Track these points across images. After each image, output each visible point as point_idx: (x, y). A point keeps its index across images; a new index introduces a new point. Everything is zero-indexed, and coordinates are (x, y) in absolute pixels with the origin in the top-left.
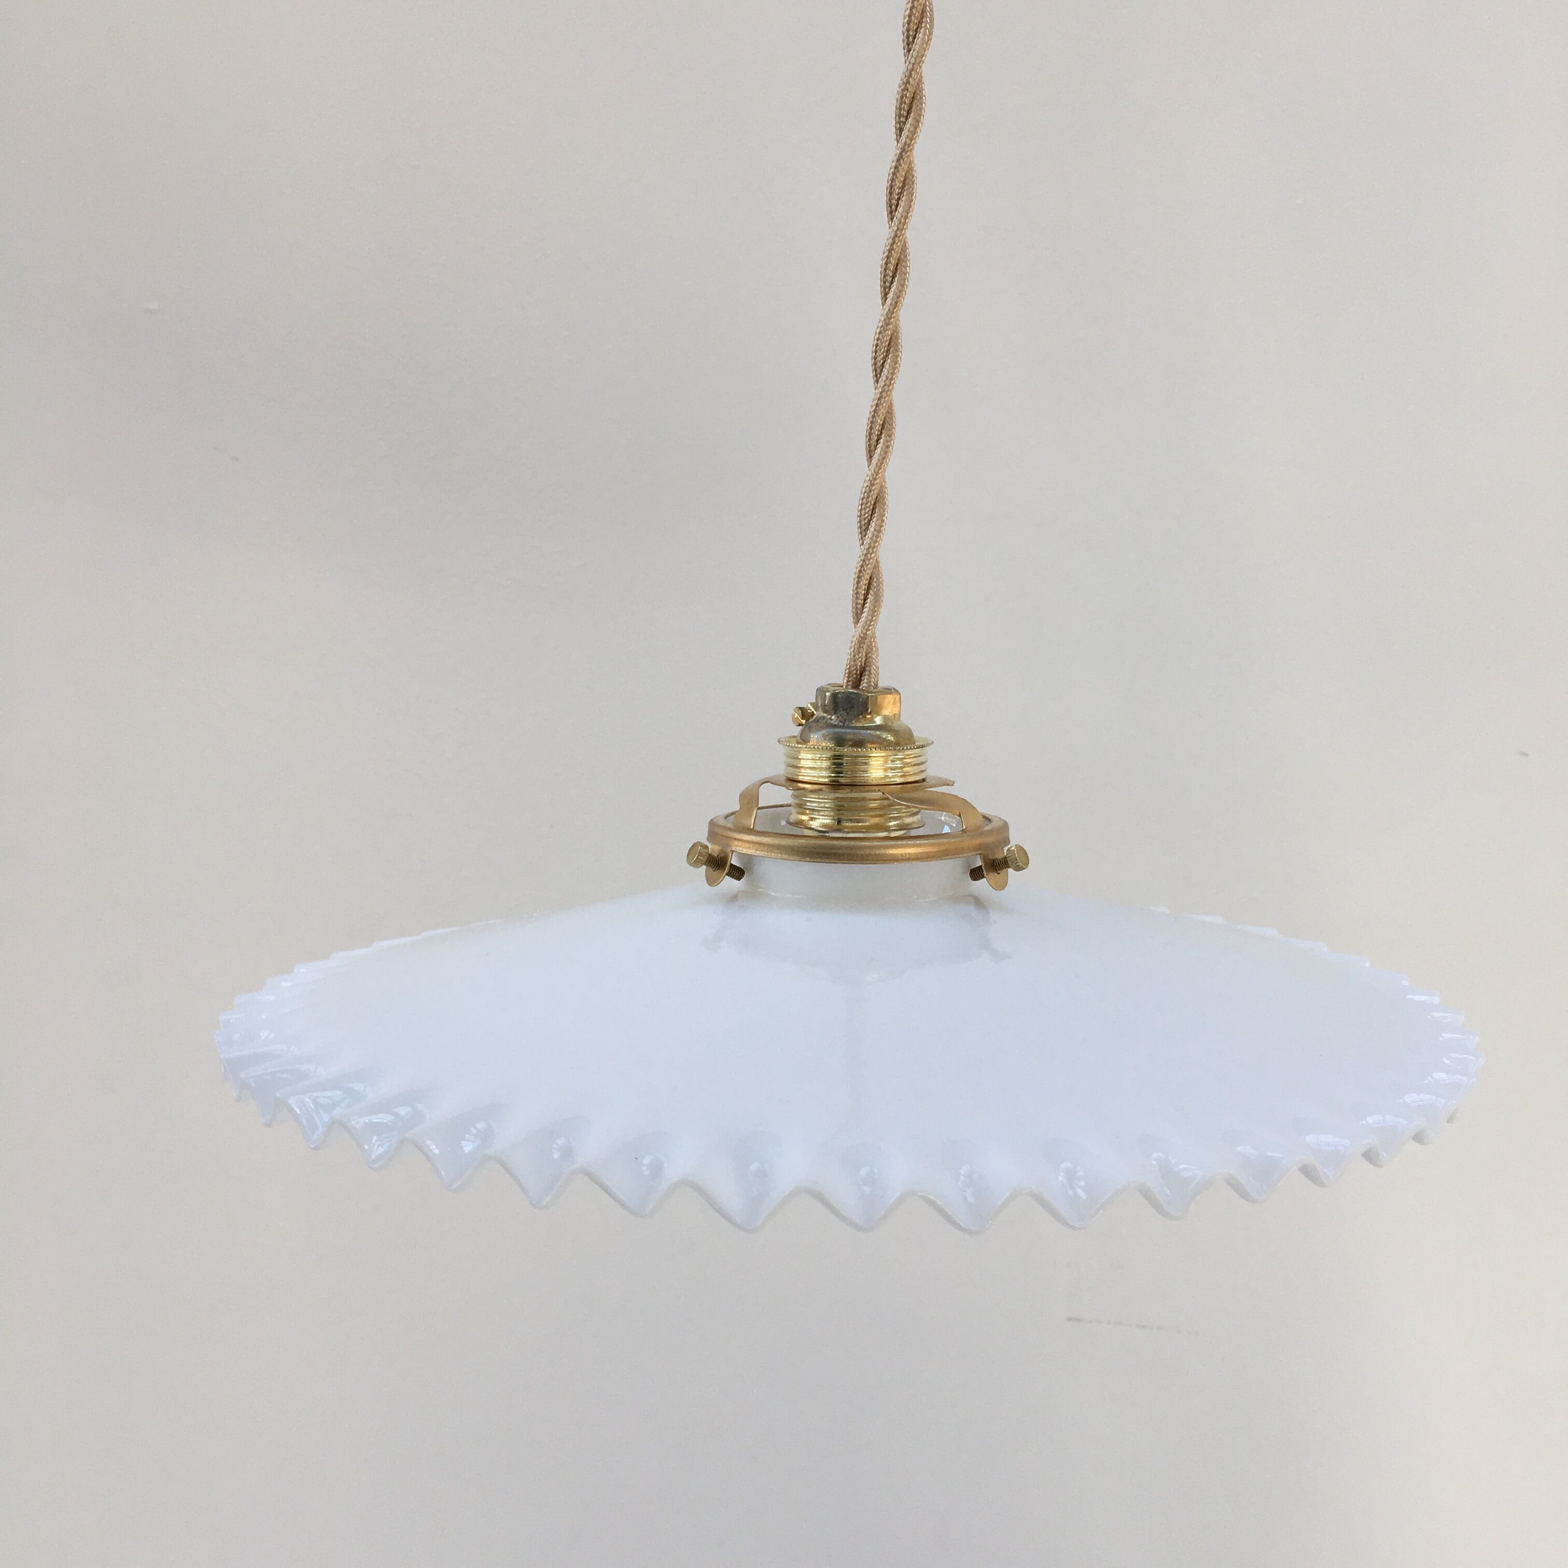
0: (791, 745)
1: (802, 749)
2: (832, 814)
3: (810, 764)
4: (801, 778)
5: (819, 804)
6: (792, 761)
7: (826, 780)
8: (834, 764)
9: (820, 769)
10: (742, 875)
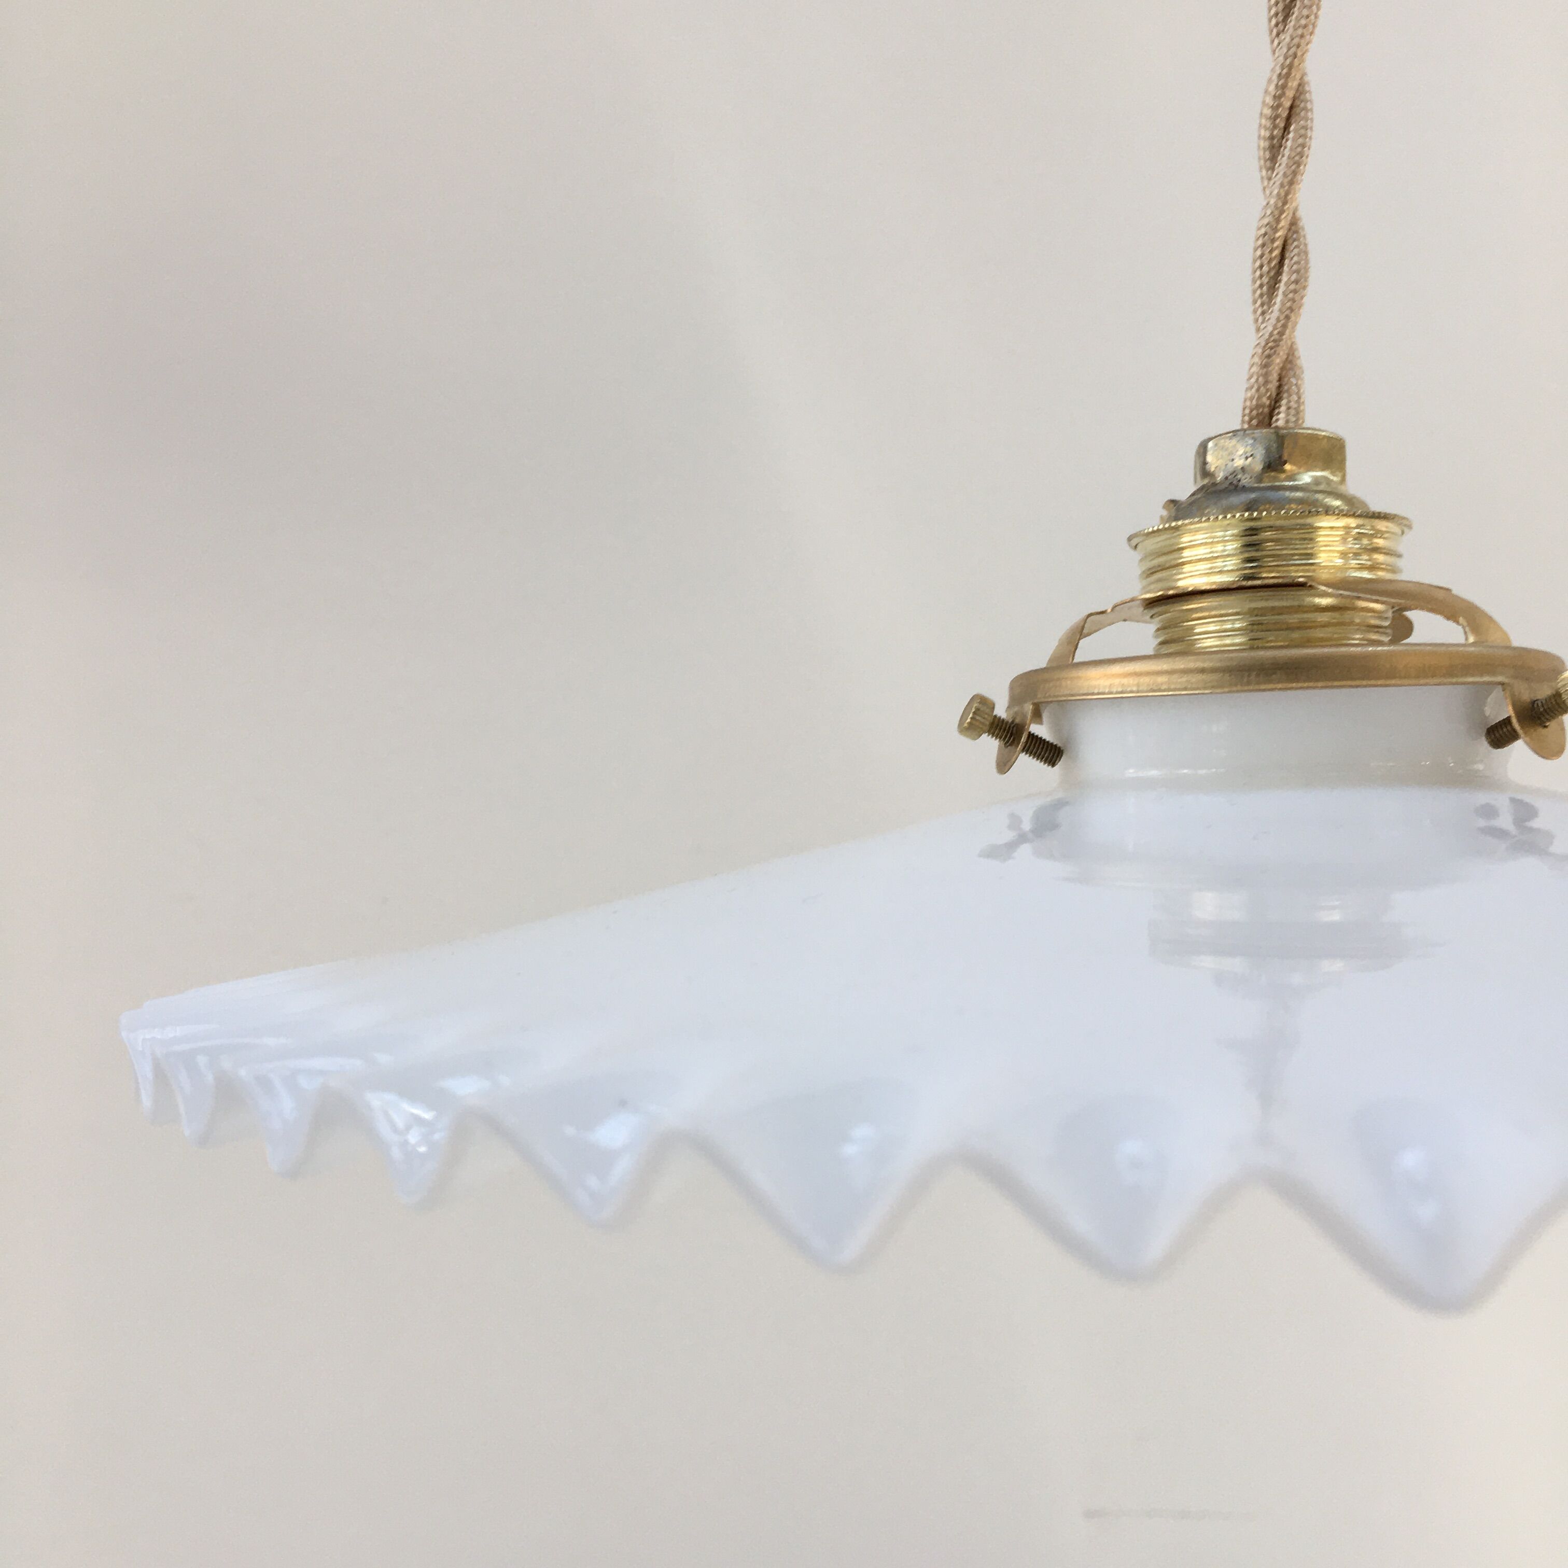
1: (1188, 527)
7: (1233, 579)
8: (1250, 545)
10: (1058, 756)
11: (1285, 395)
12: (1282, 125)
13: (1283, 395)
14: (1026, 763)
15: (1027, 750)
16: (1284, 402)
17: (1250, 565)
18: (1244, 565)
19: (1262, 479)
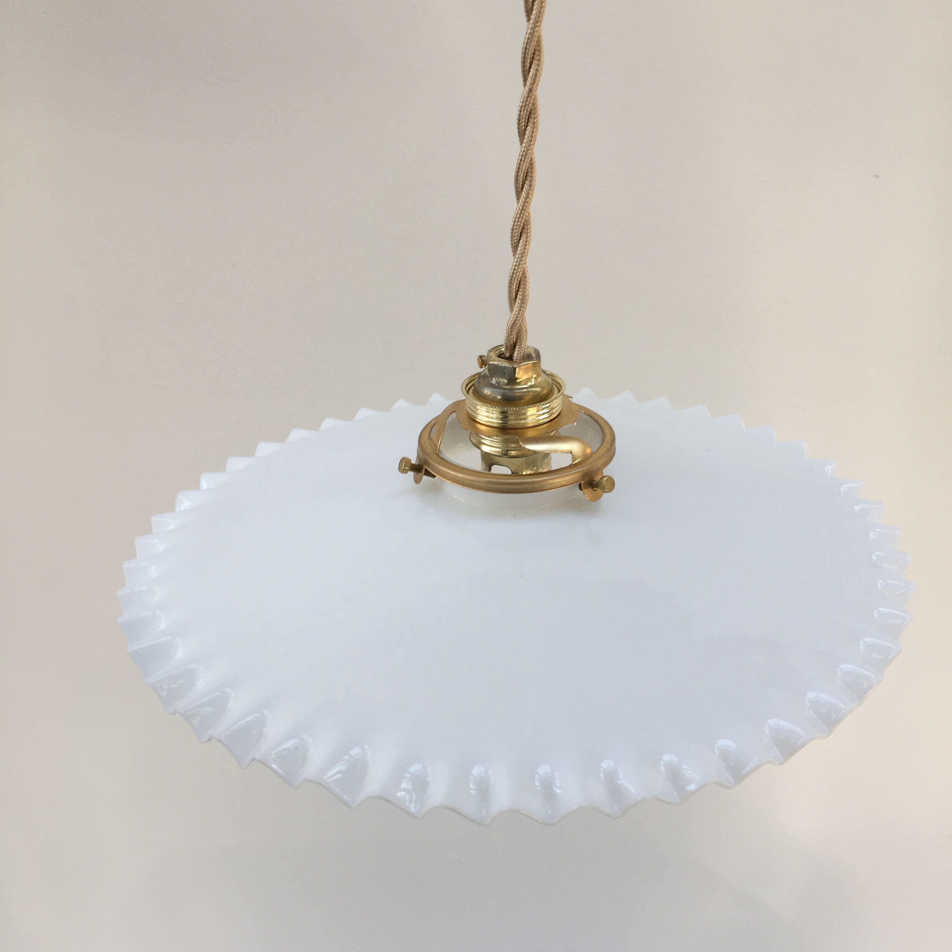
2: (501, 444)
3: (485, 413)
4: (478, 420)
8: (503, 416)
17: (504, 422)
18: (501, 422)
19: (508, 384)
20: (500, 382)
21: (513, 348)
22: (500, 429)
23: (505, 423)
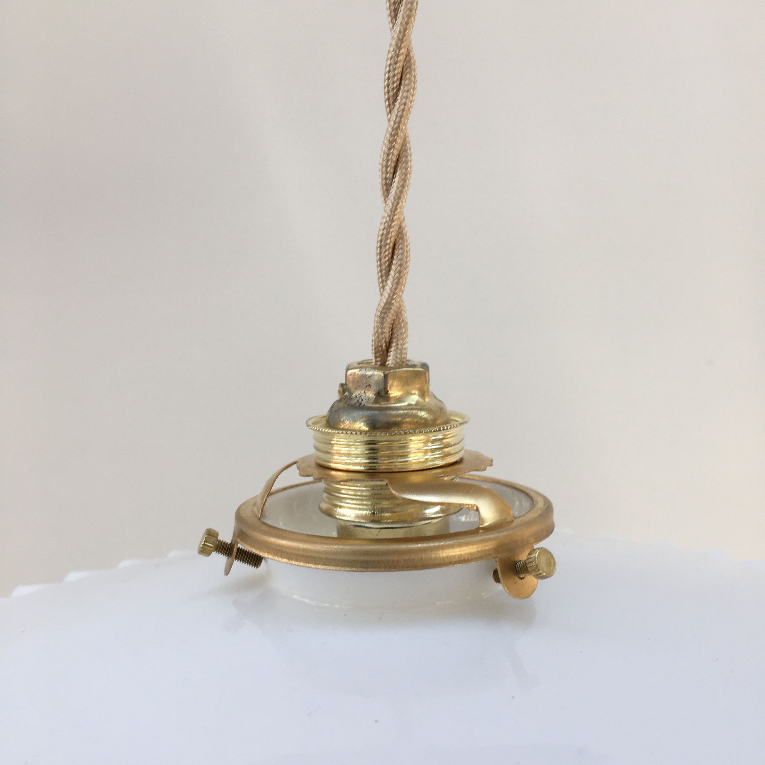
0: (320, 430)
1: (336, 434)
2: (369, 503)
3: (344, 450)
4: (333, 465)
5: (355, 492)
6: (322, 446)
7: (362, 468)
8: (370, 449)
9: (357, 456)
10: (259, 562)
11: (395, 340)
12: (392, 171)
13: (393, 340)
14: (238, 565)
15: (238, 558)
16: (394, 344)
17: (372, 461)
18: (368, 461)
19: (376, 402)
20: (362, 400)
21: (385, 352)
22: (366, 474)
23: (374, 463)
